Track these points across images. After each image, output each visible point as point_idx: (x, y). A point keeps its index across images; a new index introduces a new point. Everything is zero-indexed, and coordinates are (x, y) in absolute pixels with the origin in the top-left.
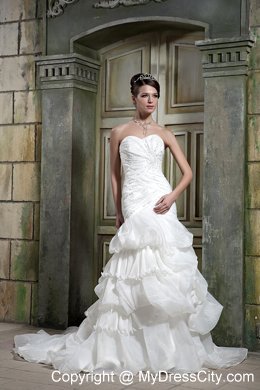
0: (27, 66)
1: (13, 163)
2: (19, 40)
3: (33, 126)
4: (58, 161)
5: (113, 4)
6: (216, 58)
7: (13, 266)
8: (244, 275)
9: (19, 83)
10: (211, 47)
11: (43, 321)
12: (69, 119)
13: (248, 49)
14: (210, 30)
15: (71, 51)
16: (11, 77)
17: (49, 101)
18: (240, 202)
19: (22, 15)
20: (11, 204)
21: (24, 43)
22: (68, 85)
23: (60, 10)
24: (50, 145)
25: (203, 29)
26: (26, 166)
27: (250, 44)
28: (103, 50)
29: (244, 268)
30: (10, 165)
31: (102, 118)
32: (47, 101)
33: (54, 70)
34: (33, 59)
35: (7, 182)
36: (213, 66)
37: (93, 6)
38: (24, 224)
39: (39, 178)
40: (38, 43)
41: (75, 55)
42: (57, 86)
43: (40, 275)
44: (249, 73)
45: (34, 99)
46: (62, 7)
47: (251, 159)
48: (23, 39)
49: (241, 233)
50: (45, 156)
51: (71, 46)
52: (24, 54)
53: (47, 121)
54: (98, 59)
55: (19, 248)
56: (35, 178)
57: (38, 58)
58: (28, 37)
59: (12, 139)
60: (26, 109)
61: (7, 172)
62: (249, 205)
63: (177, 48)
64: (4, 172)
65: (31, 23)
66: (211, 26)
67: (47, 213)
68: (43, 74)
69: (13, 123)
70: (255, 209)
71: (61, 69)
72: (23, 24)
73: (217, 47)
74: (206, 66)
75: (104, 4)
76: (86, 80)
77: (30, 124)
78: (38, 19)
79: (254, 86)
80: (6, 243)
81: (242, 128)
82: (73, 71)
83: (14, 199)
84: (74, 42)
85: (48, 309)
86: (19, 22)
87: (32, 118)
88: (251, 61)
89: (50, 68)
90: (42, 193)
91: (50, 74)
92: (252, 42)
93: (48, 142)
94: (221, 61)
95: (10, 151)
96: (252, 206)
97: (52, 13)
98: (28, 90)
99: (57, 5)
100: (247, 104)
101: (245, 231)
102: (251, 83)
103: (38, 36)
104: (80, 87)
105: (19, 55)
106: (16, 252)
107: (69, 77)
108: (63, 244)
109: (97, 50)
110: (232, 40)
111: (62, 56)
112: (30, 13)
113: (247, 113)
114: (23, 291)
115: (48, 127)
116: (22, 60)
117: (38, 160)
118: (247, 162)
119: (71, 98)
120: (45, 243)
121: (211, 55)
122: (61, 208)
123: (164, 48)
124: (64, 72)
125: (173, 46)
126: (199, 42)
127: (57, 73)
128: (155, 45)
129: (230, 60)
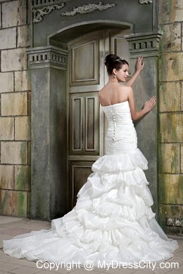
0: (22, 55)
1: (15, 116)
2: (17, 38)
3: (26, 93)
4: (41, 114)
5: (73, 13)
6: (137, 46)
7: (16, 182)
8: (158, 185)
9: (17, 66)
10: (134, 39)
11: (34, 216)
12: (48, 88)
13: (158, 40)
14: (134, 28)
15: (48, 44)
16: (12, 62)
17: (35, 77)
18: (154, 139)
19: (18, 22)
20: (14, 142)
21: (20, 40)
22: (47, 66)
23: (41, 18)
24: (37, 104)
25: (129, 27)
26: (22, 118)
27: (158, 36)
28: (70, 43)
29: (158, 181)
30: (13, 118)
31: (70, 86)
32: (34, 77)
33: (37, 57)
34: (25, 50)
35: (11, 127)
36: (136, 51)
37: (61, 15)
38: (22, 155)
39: (30, 126)
40: (28, 40)
41: (50, 47)
42: (40, 67)
43: (32, 187)
44: (158, 55)
45: (27, 76)
46: (42, 16)
47: (161, 110)
48: (19, 37)
49: (156, 159)
50: (34, 112)
51: (48, 40)
52: (20, 47)
53: (34, 90)
54: (67, 49)
55: (20, 170)
56: (28, 126)
57: (28, 50)
58: (22, 37)
59: (13, 102)
60: (22, 82)
61: (11, 122)
62: (160, 140)
63: (115, 40)
64: (9, 123)
65: (24, 27)
66: (134, 25)
67: (35, 148)
68: (31, 59)
69: (14, 92)
70: (164, 143)
71: (42, 56)
72: (19, 28)
73: (138, 38)
74: (131, 51)
75: (67, 14)
76: (59, 63)
77: (24, 91)
78: (28, 24)
79: (162, 63)
80: (11, 167)
81: (155, 91)
82: (49, 57)
83: (16, 139)
84: (50, 38)
85: (37, 208)
86: (17, 27)
87: (25, 88)
88: (160, 47)
89: (35, 56)
90: (32, 135)
91: (35, 59)
92: (160, 35)
93: (35, 103)
94: (140, 48)
95: (13, 109)
96: (163, 141)
97: (36, 20)
98: (23, 70)
99: (39, 15)
100: (158, 75)
101: (158, 157)
102: (160, 62)
103: (28, 36)
104: (55, 67)
105: (17, 48)
106: (18, 173)
107: (47, 61)
108: (46, 167)
109: (66, 43)
110: (147, 34)
111: (42, 48)
112: (23, 21)
113: (158, 81)
114: (22, 197)
115: (35, 94)
116: (19, 51)
117: (29, 115)
118: (159, 113)
119: (49, 74)
120: (34, 166)
121: (135, 44)
122: (43, 145)
123: (107, 40)
124: (44, 58)
125: (113, 39)
126: (126, 36)
127: (39, 59)
128: (102, 38)
129: (152, 47)
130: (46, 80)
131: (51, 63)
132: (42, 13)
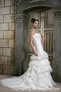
0: (12, 17)
1: (9, 39)
2: (10, 11)
3: (13, 31)
4: (19, 39)
5: (32, 2)
6: (57, 15)
7: (9, 62)
9: (10, 21)
10: (56, 12)
11: (16, 74)
12: (22, 29)
15: (22, 13)
16: (8, 20)
17: (17, 25)
19: (11, 5)
20: (8, 48)
21: (11, 11)
22: (22, 21)
23: (20, 4)
24: (17, 35)
25: (54, 8)
26: (11, 40)
28: (30, 13)
30: (8, 40)
31: (29, 29)
33: (18, 18)
34: (13, 15)
35: (7, 43)
36: (56, 17)
37: (28, 3)
38: (11, 53)
39: (15, 43)
40: (14, 11)
41: (23, 14)
42: (19, 21)
43: (15, 64)
45: (14, 25)
46: (20, 3)
48: (11, 10)
50: (16, 37)
51: (22, 12)
52: (11, 14)
53: (17, 30)
54: (29, 15)
55: (10, 58)
56: (14, 43)
57: (15, 15)
58: (12, 10)
59: (8, 34)
60: (12, 27)
63: (47, 12)
64: (7, 41)
65: (13, 6)
66: (56, 7)
67: (16, 50)
68: (16, 19)
69: (9, 30)
71: (20, 18)
72: (11, 7)
74: (54, 17)
75: (30, 2)
78: (14, 5)
80: (7, 57)
82: (23, 18)
83: (9, 47)
84: (23, 11)
85: (17, 72)
86: (10, 6)
87: (13, 29)
89: (17, 17)
90: (15, 46)
91: (17, 19)
93: (17, 34)
94: (58, 16)
95: (8, 36)
97: (18, 4)
98: (12, 22)
99: (19, 2)
103: (14, 10)
104: (24, 22)
105: (10, 14)
106: (9, 59)
107: (22, 19)
108: (20, 57)
109: (28, 13)
111: (20, 14)
112: (13, 4)
114: (11, 68)
115: (17, 31)
116: (11, 15)
117: (14, 38)
119: (22, 24)
120: (16, 57)
121: (56, 14)
122: (20, 49)
123: (44, 12)
124: (21, 18)
125: (46, 12)
126: (53, 11)
127: (19, 18)
128: (42, 12)
129: (60, 15)
130: (21, 26)
131: (23, 20)
132: (20, 1)
